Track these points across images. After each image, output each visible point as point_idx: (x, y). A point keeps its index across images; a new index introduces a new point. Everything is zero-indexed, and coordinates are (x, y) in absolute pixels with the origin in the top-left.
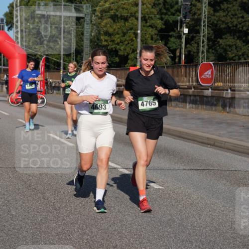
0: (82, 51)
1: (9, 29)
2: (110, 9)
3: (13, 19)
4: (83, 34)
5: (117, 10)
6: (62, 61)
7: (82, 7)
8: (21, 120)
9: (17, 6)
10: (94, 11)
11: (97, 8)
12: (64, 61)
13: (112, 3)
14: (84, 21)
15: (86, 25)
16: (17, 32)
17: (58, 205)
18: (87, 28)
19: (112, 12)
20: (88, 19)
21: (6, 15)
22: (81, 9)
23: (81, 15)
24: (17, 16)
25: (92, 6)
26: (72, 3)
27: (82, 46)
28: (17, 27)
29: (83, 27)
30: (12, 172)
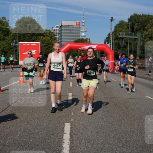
0: (136, 51)
1: (108, 43)
2: (148, 34)
3: (109, 39)
4: (137, 45)
5: (151, 35)
6: (128, 56)
7: (137, 34)
8: (112, 79)
9: (111, 35)
10: (142, 35)
11: (143, 34)
12: (129, 56)
13: (150, 32)
14: (138, 40)
15: (138, 41)
16: (111, 45)
17: (128, 113)
18: (139, 42)
19: (149, 36)
20: (139, 39)
21: (107, 38)
22: (136, 35)
23: (136, 37)
24: (111, 38)
25: (141, 34)
26: (133, 32)
27: (136, 50)
28: (111, 43)
29: (137, 42)
30: (109, 99)
